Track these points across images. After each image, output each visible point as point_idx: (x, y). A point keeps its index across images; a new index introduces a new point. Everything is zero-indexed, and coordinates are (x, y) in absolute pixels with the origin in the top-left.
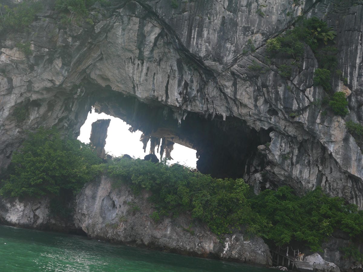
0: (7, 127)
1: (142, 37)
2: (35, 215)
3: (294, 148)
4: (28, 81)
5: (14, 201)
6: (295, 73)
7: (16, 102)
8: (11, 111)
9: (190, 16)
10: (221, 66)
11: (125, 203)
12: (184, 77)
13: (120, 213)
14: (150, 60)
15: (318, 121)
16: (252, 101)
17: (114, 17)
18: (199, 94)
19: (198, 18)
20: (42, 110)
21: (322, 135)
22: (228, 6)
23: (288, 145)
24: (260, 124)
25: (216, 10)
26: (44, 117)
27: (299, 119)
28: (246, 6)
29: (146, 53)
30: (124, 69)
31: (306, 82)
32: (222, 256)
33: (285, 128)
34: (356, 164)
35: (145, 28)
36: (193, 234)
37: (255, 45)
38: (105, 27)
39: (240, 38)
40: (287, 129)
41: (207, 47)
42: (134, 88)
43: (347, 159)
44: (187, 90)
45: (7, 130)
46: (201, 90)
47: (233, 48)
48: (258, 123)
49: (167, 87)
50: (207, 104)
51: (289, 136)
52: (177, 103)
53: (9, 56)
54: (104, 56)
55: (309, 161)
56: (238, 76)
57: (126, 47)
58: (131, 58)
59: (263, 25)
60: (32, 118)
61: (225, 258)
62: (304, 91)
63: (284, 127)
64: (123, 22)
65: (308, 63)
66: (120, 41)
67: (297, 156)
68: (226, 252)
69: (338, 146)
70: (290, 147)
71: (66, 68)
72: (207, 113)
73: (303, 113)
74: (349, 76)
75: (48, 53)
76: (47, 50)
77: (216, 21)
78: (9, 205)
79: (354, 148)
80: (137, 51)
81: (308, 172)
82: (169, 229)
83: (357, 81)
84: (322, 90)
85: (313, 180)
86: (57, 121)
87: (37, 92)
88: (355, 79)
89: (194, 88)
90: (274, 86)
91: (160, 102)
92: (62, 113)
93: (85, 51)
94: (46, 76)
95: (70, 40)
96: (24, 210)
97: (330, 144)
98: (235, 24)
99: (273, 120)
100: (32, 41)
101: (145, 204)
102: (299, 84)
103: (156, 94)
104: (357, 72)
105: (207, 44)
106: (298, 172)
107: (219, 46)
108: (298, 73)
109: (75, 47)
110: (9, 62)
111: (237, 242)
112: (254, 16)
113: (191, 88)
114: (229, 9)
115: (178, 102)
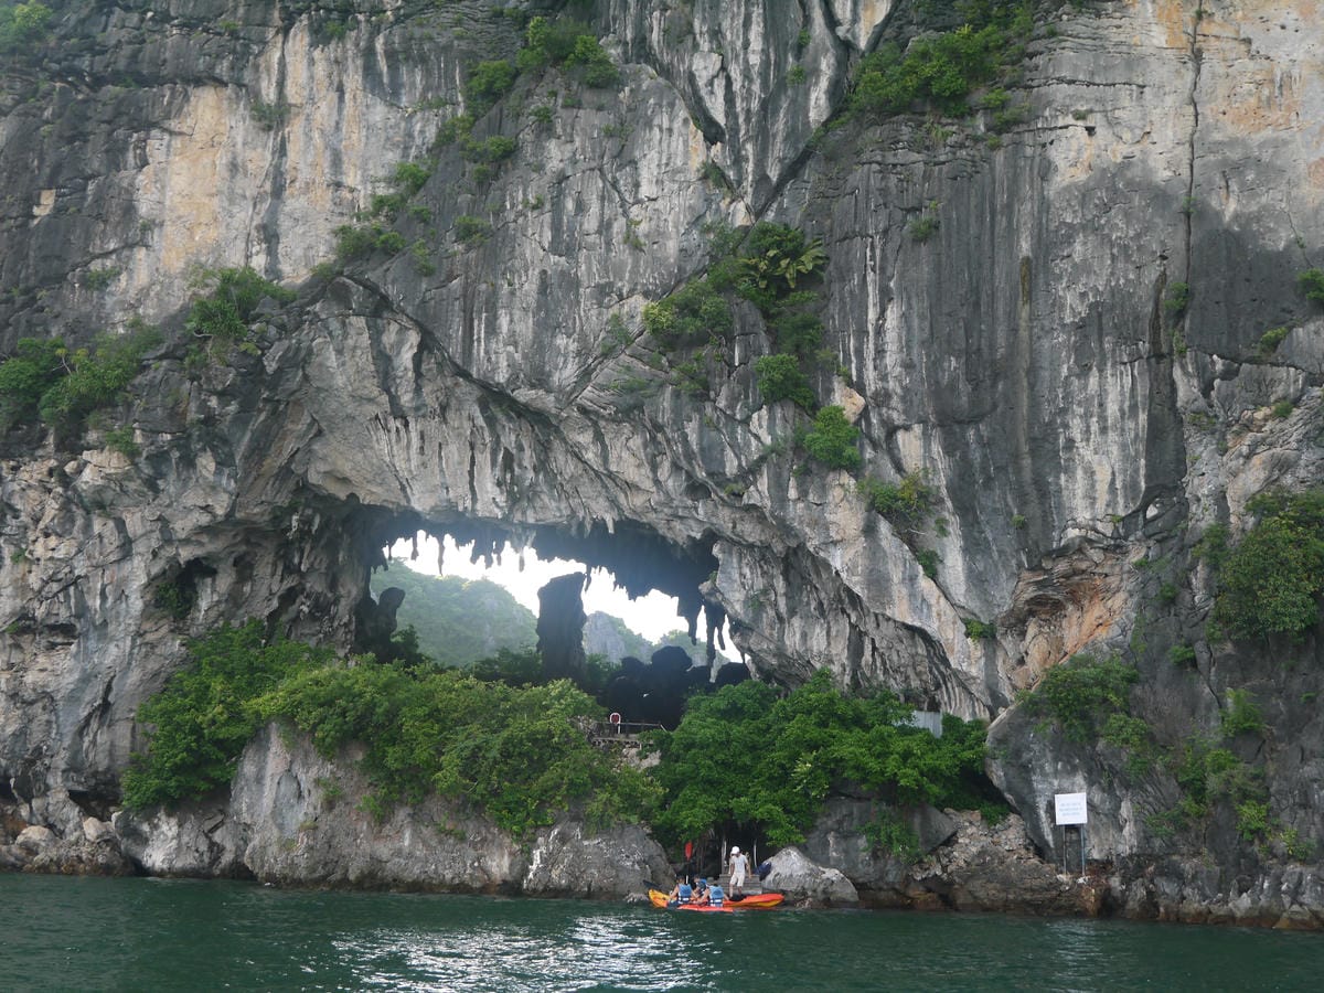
0: (150, 637)
1: (384, 363)
2: (212, 845)
3: (773, 577)
4: (158, 519)
5: (154, 815)
6: (717, 380)
7: (148, 574)
8: (148, 597)
9: (465, 288)
10: (551, 398)
11: (317, 782)
12: (502, 439)
13: (311, 809)
14: (420, 413)
15: (792, 493)
16: (646, 470)
17: (306, 325)
18: (541, 477)
19: (484, 287)
20: (225, 581)
21: (807, 530)
22: (551, 243)
23: (759, 571)
24: (682, 527)
25: (525, 259)
26: (235, 599)
27: (749, 498)
28: (599, 232)
29: (406, 399)
30: (372, 448)
31: (747, 397)
32: (525, 886)
33: (734, 527)
34: (905, 591)
35: (385, 339)
36: (462, 838)
37: (631, 328)
38: (291, 354)
39: (591, 317)
40: (739, 527)
41: (510, 356)
42: (403, 489)
43: (878, 582)
44: (512, 471)
45: (153, 646)
46: (542, 466)
47: (573, 347)
48: (677, 525)
49: (471, 473)
50: (567, 499)
51: (751, 546)
52: (497, 510)
53: (100, 467)
54: (323, 425)
55: (821, 604)
56: (596, 413)
57: (359, 392)
58: (377, 417)
59: (645, 271)
60: (204, 604)
61: (534, 890)
62: (746, 421)
63: (731, 525)
64: (330, 333)
65: (746, 348)
66: (340, 381)
67: (785, 594)
68: (535, 875)
69: (853, 551)
70: (764, 573)
71: (227, 471)
72: (574, 522)
73: (755, 479)
74: (853, 358)
75: (175, 444)
76: (169, 437)
77: (526, 286)
78: (146, 828)
79: (893, 550)
80: (385, 398)
81: (824, 632)
82: (407, 835)
83: (875, 368)
84: (790, 411)
85: (840, 651)
86: (275, 603)
87: (186, 541)
88: (870, 365)
89: (526, 463)
90: (675, 422)
91: (463, 514)
92: (282, 581)
93: (265, 420)
94: (193, 498)
95: (214, 402)
96: (179, 836)
97: (832, 549)
98: (572, 283)
99: (701, 511)
100: (135, 421)
101: (355, 779)
102: (732, 406)
103: (451, 495)
104: (871, 346)
105: (511, 349)
106: (798, 636)
107: (540, 346)
108: (725, 378)
109: (228, 418)
110: (100, 482)
111: (563, 844)
112: (622, 253)
113: (520, 466)
114: (555, 248)
115: (498, 506)
